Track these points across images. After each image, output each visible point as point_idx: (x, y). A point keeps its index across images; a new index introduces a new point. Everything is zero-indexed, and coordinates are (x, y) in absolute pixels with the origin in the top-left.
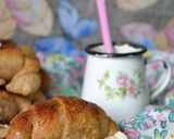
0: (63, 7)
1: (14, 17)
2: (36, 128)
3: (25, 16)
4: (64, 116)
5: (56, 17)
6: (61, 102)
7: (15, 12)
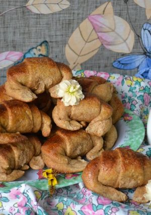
2: (101, 173)
3: (109, 37)
4: (120, 166)
6: (120, 155)
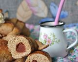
0: (52, 5)
1: (31, 10)
5: (49, 10)
7: (31, 8)
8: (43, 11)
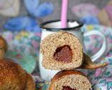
8: (12, 5)
